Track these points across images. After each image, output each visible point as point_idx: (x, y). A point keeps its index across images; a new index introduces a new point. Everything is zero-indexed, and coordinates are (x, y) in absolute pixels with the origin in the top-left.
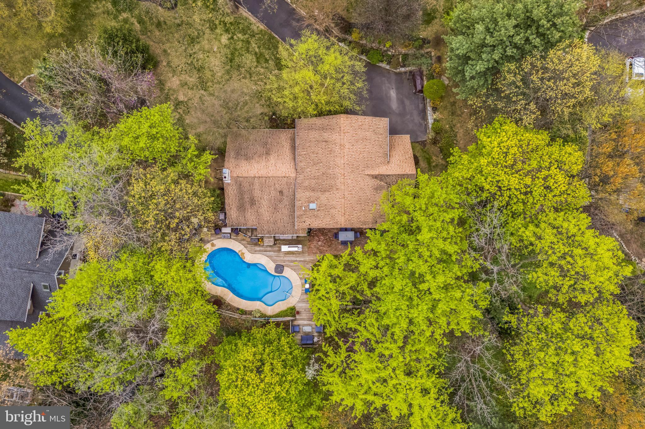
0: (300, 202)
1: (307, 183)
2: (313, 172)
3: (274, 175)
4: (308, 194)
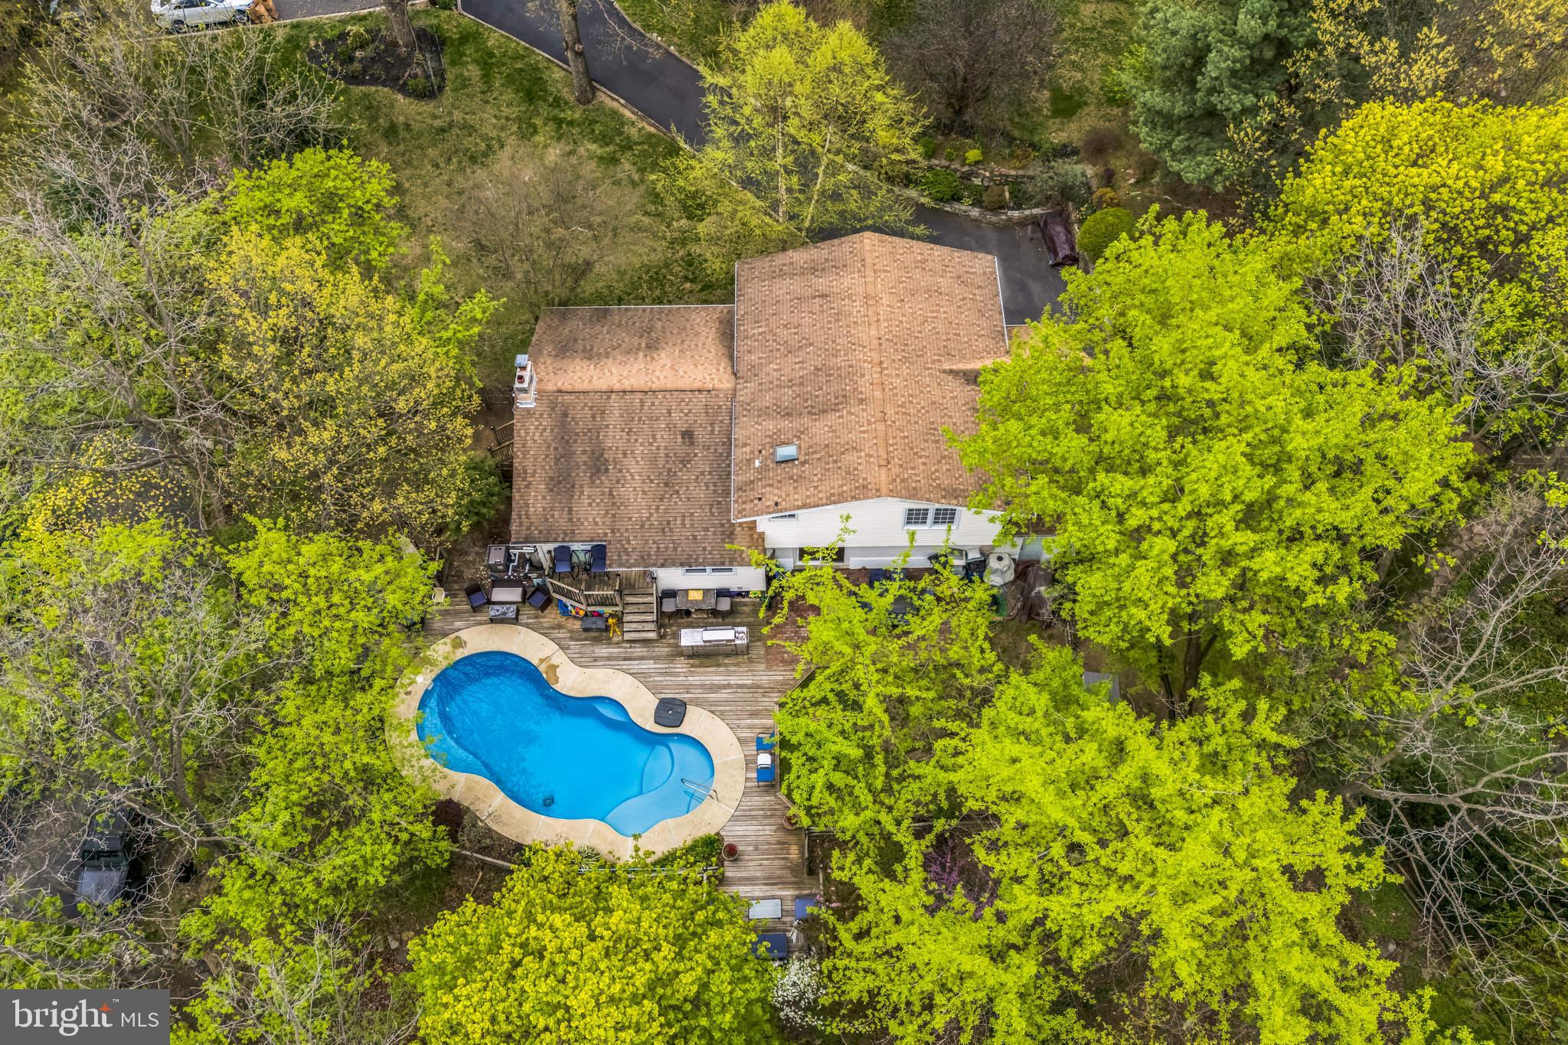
0: (747, 449)
1: (768, 399)
2: (786, 371)
3: (670, 386)
4: (770, 425)
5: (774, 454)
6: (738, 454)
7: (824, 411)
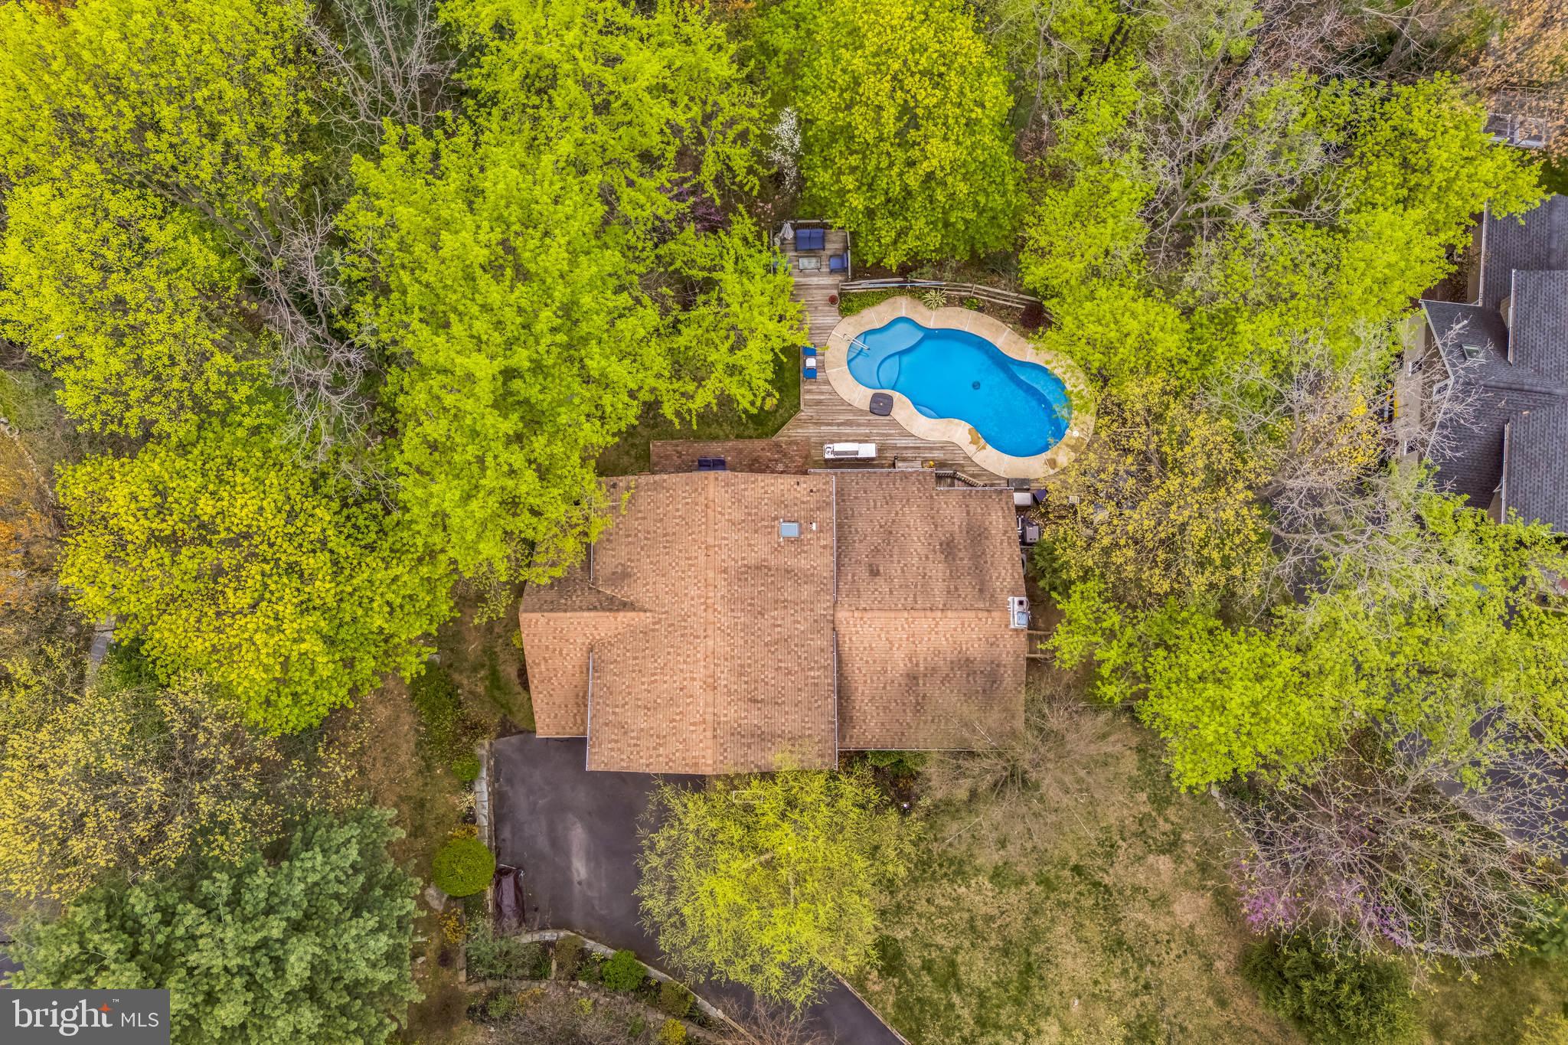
0: (823, 543)
1: (806, 591)
2: (789, 619)
3: (892, 615)
4: (803, 563)
5: (801, 533)
6: (830, 539)
7: (757, 568)
